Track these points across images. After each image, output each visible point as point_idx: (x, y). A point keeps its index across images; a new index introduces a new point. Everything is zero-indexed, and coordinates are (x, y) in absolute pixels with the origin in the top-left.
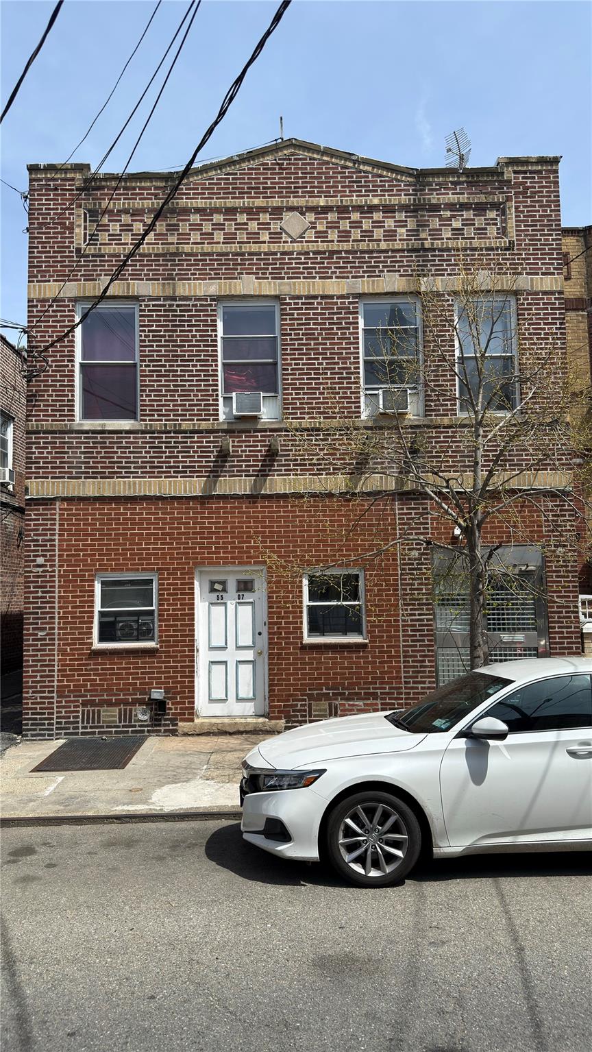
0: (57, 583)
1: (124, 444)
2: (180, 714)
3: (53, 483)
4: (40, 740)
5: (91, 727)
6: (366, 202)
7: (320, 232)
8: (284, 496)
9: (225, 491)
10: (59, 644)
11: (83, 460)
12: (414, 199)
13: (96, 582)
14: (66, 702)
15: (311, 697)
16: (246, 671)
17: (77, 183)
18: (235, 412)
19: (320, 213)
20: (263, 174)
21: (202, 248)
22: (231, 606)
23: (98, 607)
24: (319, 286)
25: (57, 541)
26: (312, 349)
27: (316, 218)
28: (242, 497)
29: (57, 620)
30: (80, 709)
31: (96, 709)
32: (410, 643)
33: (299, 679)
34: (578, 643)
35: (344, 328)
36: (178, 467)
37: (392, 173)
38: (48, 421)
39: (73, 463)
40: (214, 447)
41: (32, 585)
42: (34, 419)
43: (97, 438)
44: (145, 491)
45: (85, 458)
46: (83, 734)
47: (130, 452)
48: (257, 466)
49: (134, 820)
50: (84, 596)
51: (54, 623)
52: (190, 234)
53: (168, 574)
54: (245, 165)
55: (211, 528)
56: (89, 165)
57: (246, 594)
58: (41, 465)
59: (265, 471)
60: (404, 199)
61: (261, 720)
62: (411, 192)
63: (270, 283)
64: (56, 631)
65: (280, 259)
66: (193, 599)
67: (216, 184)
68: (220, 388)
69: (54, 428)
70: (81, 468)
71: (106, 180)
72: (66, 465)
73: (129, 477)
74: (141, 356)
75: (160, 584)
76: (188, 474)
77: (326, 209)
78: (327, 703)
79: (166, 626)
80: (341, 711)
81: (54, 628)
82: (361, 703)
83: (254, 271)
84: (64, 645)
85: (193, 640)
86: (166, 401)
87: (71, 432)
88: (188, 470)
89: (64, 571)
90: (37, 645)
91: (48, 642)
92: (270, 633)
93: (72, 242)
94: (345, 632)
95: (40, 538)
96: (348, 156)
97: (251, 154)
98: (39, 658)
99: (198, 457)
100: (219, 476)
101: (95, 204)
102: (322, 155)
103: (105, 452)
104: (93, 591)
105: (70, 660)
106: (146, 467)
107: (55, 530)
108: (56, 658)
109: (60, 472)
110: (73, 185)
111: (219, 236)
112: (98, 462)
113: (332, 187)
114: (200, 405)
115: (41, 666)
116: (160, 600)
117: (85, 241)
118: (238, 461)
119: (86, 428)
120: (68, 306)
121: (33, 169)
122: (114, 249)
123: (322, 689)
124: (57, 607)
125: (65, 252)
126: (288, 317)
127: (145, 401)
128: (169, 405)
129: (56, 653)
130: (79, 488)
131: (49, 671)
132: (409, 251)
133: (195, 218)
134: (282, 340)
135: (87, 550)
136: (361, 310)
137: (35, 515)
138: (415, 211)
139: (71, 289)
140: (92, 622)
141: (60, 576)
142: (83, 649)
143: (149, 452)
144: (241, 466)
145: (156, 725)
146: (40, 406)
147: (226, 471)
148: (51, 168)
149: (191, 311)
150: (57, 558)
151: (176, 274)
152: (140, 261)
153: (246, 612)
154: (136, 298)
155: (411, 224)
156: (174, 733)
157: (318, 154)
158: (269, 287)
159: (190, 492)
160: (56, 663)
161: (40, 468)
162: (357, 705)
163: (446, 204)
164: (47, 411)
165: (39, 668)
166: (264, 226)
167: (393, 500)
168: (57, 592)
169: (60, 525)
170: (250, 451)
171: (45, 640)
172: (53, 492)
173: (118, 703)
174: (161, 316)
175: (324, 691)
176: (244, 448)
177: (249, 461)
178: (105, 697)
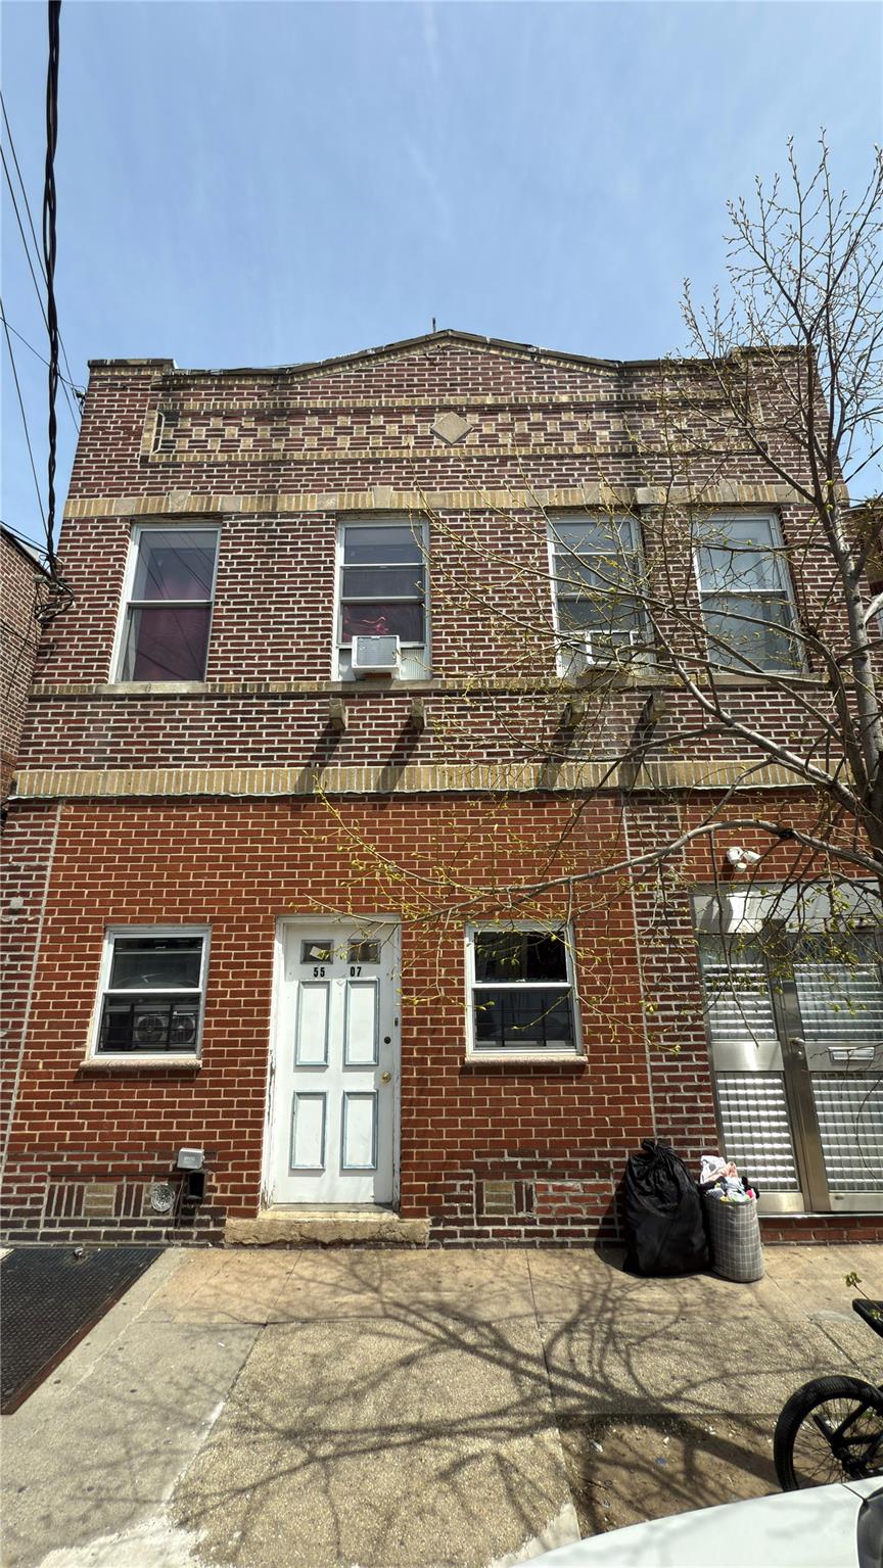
0: (38, 943)
1: (177, 716)
2: (230, 1201)
3: (57, 775)
5: (63, 1224)
6: (551, 400)
7: (487, 435)
8: (433, 797)
9: (334, 788)
10: (26, 1055)
11: (109, 739)
12: (618, 397)
13: (106, 942)
14: (22, 1169)
15: (481, 1170)
16: (361, 1113)
17: (154, 382)
18: (354, 665)
19: (486, 414)
20: (408, 370)
21: (319, 455)
22: (338, 987)
23: (103, 986)
24: (486, 498)
25: (49, 869)
26: (477, 579)
27: (480, 420)
28: (361, 797)
29: (28, 1010)
30: (46, 1185)
31: (77, 1184)
32: (665, 1063)
33: (458, 1134)
35: (526, 551)
36: (260, 750)
37: (585, 367)
38: (65, 682)
39: (93, 744)
40: (319, 719)
42: (44, 680)
43: (135, 706)
44: (202, 787)
45: (113, 736)
46: (46, 1237)
47: (184, 728)
48: (389, 748)
50: (81, 967)
51: (23, 1015)
52: (303, 440)
53: (229, 929)
54: (383, 361)
55: (308, 849)
56: (172, 360)
57: (365, 967)
58: (44, 747)
59: (401, 756)
60: (603, 396)
61: (389, 1217)
62: (613, 388)
63: (415, 495)
64: (24, 1029)
65: (430, 466)
66: (269, 974)
67: (343, 382)
68: (334, 634)
69: (72, 692)
70: (105, 751)
71: (192, 377)
72: (82, 748)
73: (179, 766)
74: (218, 590)
75: (213, 947)
76: (275, 761)
77: (495, 410)
78: (512, 1183)
79: (217, 1024)
80: (541, 1200)
81: (20, 1025)
82: (577, 1184)
83: (393, 481)
84: (34, 1056)
85: (264, 1053)
86: (248, 651)
87: (97, 697)
88: (275, 754)
89: (55, 921)
91: (7, 1049)
92: (404, 1041)
93: (138, 450)
94: (542, 1040)
95: (22, 864)
96: (523, 349)
97: (392, 348)
99: (293, 734)
100: (326, 764)
101: (175, 406)
102: (489, 349)
103: (146, 728)
104: (97, 957)
105: (42, 1085)
106: (207, 751)
107: (48, 851)
108: (17, 1081)
109: (71, 759)
110: (148, 384)
111: (344, 442)
112: (133, 743)
113: (503, 384)
114: (302, 657)
116: (211, 975)
117: (155, 448)
118: (357, 741)
119: (120, 691)
120: (121, 527)
121: (95, 366)
123: (502, 1155)
124: (31, 986)
125: (126, 461)
126: (441, 537)
127: (217, 652)
128: (253, 658)
129: (18, 1071)
130: (97, 783)
131: (2, 1106)
132: (615, 456)
133: (312, 421)
134: (432, 567)
135: (95, 885)
136: (550, 528)
137: (21, 826)
138: (620, 410)
139: (126, 506)
140: (88, 1015)
141: (45, 930)
142: (65, 1065)
143: (215, 727)
144: (363, 748)
145: (184, 1224)
146: (56, 661)
148: (121, 364)
149: (298, 530)
150: (44, 899)
151: (280, 486)
152: (230, 471)
153: (364, 998)
154: (218, 517)
155: (616, 425)
156: (216, 1240)
157: (482, 347)
158: (411, 500)
159: (276, 789)
160: (15, 1091)
161: (41, 752)
162: (569, 1188)
163: (662, 402)
164: (67, 668)
166: (409, 430)
167: (617, 803)
168: (36, 958)
169: (58, 843)
170: (377, 725)
172: (54, 789)
173: (117, 1174)
174: (252, 537)
175: (507, 1159)
176: (368, 721)
177: (376, 741)
178: (95, 1162)
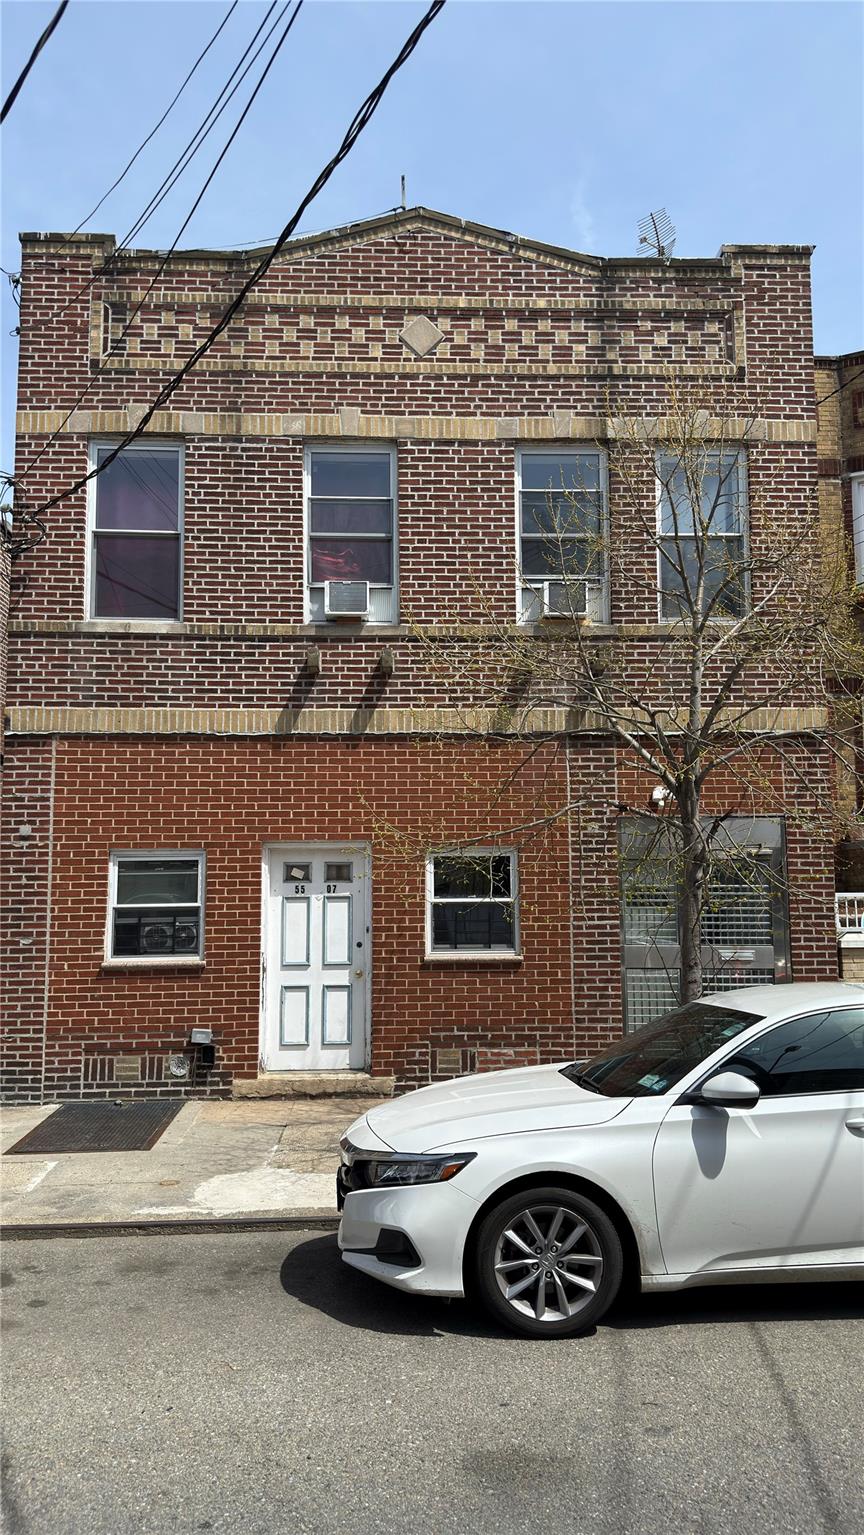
0: (50, 866)
1: (158, 656)
2: (235, 1067)
3: (48, 712)
4: (19, 1104)
5: (99, 1086)
6: (527, 304)
7: (459, 347)
8: (401, 738)
9: (311, 729)
10: (52, 958)
11: (94, 677)
12: (599, 303)
13: (111, 864)
14: (60, 1046)
15: (435, 1042)
16: (338, 1002)
17: (96, 263)
18: (327, 610)
19: (459, 319)
20: (376, 258)
21: (282, 365)
22: (316, 902)
23: (112, 902)
24: (457, 426)
25: (52, 800)
26: (444, 519)
27: (452, 326)
28: (335, 738)
29: (49, 922)
30: (82, 1058)
31: (107, 1057)
32: (585, 961)
33: (418, 1015)
34: (833, 963)
35: (493, 490)
36: (240, 691)
37: (567, 263)
38: (42, 617)
39: (79, 682)
40: (295, 662)
41: (11, 867)
42: (21, 615)
43: (116, 645)
44: (189, 726)
45: (98, 674)
46: (86, 1095)
47: (167, 668)
48: (360, 692)
49: (167, 1230)
50: (92, 885)
51: (45, 926)
52: (263, 344)
53: (221, 853)
54: (348, 244)
55: (289, 784)
56: (113, 236)
57: (340, 885)
58: (31, 684)
59: (371, 699)
60: (583, 301)
61: (361, 1076)
62: (594, 291)
63: (383, 420)
64: (48, 938)
65: (398, 384)
66: (259, 891)
67: (305, 271)
68: (305, 574)
69: (51, 630)
70: (91, 689)
71: (138, 259)
72: (69, 686)
73: (165, 705)
74: (187, 523)
75: (209, 868)
76: (255, 702)
77: (468, 314)
78: (460, 1050)
79: (216, 931)
80: (481, 1062)
81: (44, 934)
82: (510, 1051)
83: (360, 401)
84: (59, 959)
85: (258, 954)
86: (223, 591)
87: (77, 635)
88: (255, 696)
89: (62, 846)
90: (17, 959)
91: (34, 954)
92: (374, 944)
93: (86, 351)
94: (488, 944)
95: (26, 795)
96: (502, 236)
97: (358, 229)
98: (21, 979)
99: (271, 676)
100: (302, 706)
101: (121, 295)
102: (463, 234)
103: (129, 667)
104: (105, 877)
105: (68, 982)
106: (191, 691)
107: (49, 783)
108: (47, 979)
109: (59, 696)
110: (88, 266)
111: (307, 348)
112: (119, 682)
113: (477, 280)
114: (275, 599)
115: (24, 991)
116: (208, 892)
117: (105, 350)
118: (331, 684)
119: (100, 630)
120: (78, 446)
121: (28, 239)
122: (149, 363)
123: (452, 1030)
124: (49, 902)
125: (75, 365)
126: (409, 471)
127: (191, 590)
128: (228, 598)
130: (88, 721)
131: (36, 999)
132: (590, 378)
133: (273, 320)
134: (400, 504)
135: (97, 815)
136: (518, 463)
137: (19, 760)
138: (600, 319)
139: (82, 421)
140: (103, 925)
141: (55, 854)
142: (88, 966)
143: (196, 668)
144: (336, 691)
145: (199, 1084)
146: (30, 595)
147: (312, 699)
148: (56, 239)
149: (264, 457)
150: (51, 827)
151: (243, 403)
153: (339, 912)
154: (180, 437)
155: (593, 338)
156: (226, 1095)
157: (457, 232)
158: (382, 426)
159: (258, 729)
160: (46, 987)
161: (28, 689)
162: (504, 1054)
163: (644, 311)
164: (42, 602)
165: (20, 994)
166: (376, 336)
167: (562, 746)
168: (50, 878)
169: (57, 776)
170: (349, 669)
171: (30, 951)
172: (47, 726)
173: (140, 1049)
174: (218, 464)
175: (456, 1033)
176: (340, 665)
177: (348, 684)
178: (122, 1040)
